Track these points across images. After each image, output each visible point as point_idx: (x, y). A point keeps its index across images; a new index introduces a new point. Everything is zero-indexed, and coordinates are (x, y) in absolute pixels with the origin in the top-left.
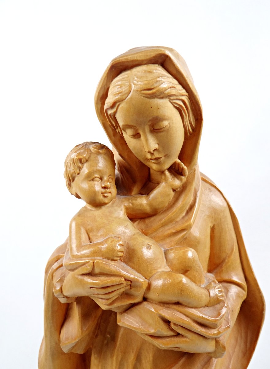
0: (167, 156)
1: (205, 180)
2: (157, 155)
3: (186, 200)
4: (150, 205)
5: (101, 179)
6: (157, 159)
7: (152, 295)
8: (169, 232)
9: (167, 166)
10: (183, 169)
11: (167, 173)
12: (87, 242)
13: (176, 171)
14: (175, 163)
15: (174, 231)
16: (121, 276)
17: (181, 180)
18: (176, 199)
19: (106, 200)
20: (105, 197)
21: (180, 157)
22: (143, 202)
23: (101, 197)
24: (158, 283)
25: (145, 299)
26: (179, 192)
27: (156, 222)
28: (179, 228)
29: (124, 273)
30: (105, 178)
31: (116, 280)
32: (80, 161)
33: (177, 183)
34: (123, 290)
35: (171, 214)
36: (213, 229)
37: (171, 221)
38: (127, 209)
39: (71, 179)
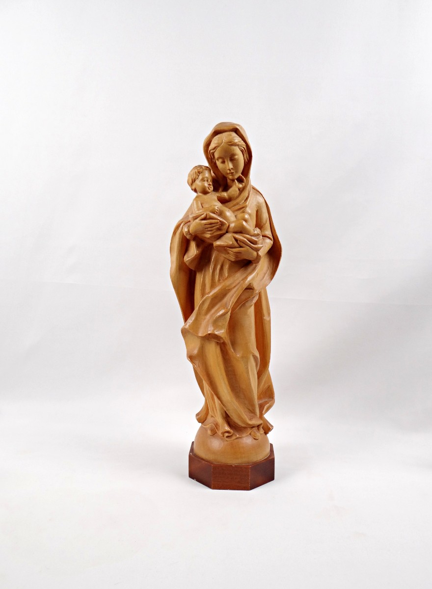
0: (237, 172)
1: (254, 188)
2: (232, 171)
3: (245, 194)
4: (228, 195)
5: (207, 181)
6: (232, 173)
7: (230, 230)
8: (237, 209)
9: (236, 177)
10: (243, 179)
11: (236, 181)
12: (201, 208)
13: (240, 180)
14: (240, 177)
15: (239, 208)
16: (218, 220)
17: (242, 185)
18: (240, 193)
19: (209, 191)
20: (209, 189)
21: (242, 174)
22: (225, 195)
23: (208, 189)
24: (232, 225)
25: (227, 232)
26: (241, 191)
27: (231, 204)
28: (241, 207)
29: (219, 218)
30: (209, 181)
32: (199, 172)
33: (241, 186)
34: (218, 226)
35: (238, 200)
36: (257, 212)
37: (238, 204)
38: (218, 197)
39: (193, 181)
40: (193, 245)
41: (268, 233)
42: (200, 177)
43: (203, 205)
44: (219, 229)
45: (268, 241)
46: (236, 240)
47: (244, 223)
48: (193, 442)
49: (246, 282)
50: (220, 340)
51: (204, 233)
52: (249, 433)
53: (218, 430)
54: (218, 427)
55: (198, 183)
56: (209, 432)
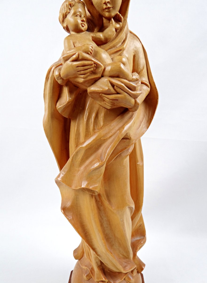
0: (114, 8)
2: (109, 5)
3: (122, 35)
4: (104, 36)
5: (80, 16)
6: (109, 8)
7: (106, 73)
8: (113, 51)
9: (113, 14)
10: (121, 18)
11: (112, 19)
13: (117, 19)
14: (117, 15)
15: (116, 50)
16: (92, 61)
17: (120, 24)
18: (117, 35)
19: (83, 29)
20: (83, 26)
21: (120, 11)
22: (101, 35)
23: (81, 26)
24: (108, 68)
25: (102, 76)
26: (118, 31)
28: (118, 49)
29: (93, 59)
30: (83, 16)
31: (89, 62)
32: (70, 5)
33: (118, 26)
34: (92, 69)
35: (114, 43)
36: (134, 56)
37: (114, 46)
38: (93, 37)
39: (65, 16)
40: (66, 91)
41: (145, 79)
42: (72, 12)
43: (75, 45)
44: (93, 73)
45: (145, 87)
46: (113, 85)
47: (122, 66)
48: (72, 272)
49: (123, 132)
50: (94, 193)
51: (77, 77)
52: (123, 279)
53: (93, 275)
54: (93, 272)
55: (70, 18)
56: (85, 277)
